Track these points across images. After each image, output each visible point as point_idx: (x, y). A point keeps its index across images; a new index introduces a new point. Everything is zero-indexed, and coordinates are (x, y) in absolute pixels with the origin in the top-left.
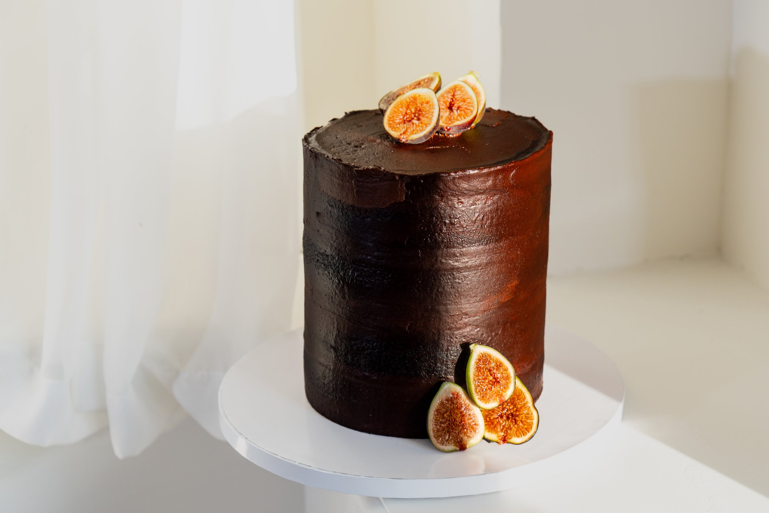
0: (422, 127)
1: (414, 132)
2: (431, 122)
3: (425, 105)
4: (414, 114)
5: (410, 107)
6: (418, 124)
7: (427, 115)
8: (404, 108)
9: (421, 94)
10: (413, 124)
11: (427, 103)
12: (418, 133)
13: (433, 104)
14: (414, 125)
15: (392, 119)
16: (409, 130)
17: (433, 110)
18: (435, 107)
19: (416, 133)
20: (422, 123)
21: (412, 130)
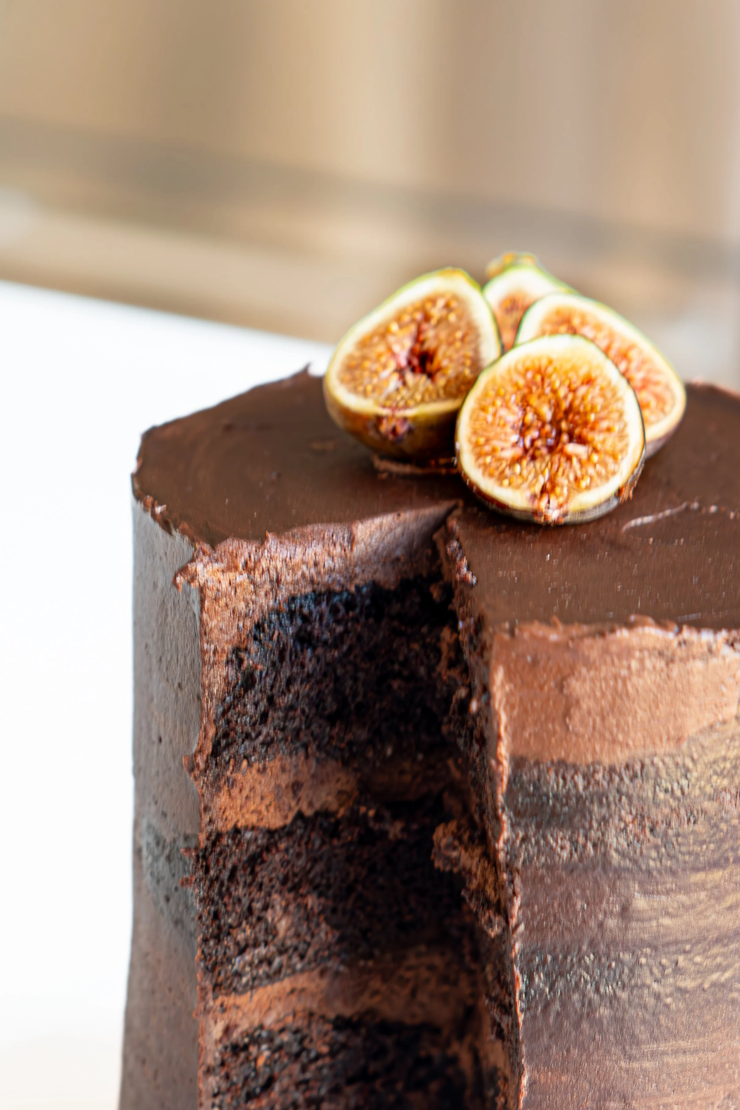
0: (605, 464)
1: (584, 484)
2: (627, 445)
3: (582, 390)
4: (555, 422)
5: (534, 401)
6: (584, 457)
7: (604, 424)
8: (516, 409)
9: (554, 356)
10: (569, 458)
11: (589, 381)
12: (597, 486)
13: (609, 383)
14: (575, 460)
15: (487, 448)
16: (561, 480)
17: (619, 405)
18: (620, 394)
19: (588, 488)
20: (595, 450)
21: (572, 477)
